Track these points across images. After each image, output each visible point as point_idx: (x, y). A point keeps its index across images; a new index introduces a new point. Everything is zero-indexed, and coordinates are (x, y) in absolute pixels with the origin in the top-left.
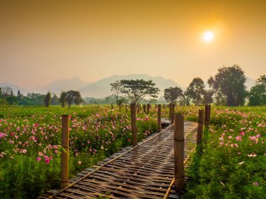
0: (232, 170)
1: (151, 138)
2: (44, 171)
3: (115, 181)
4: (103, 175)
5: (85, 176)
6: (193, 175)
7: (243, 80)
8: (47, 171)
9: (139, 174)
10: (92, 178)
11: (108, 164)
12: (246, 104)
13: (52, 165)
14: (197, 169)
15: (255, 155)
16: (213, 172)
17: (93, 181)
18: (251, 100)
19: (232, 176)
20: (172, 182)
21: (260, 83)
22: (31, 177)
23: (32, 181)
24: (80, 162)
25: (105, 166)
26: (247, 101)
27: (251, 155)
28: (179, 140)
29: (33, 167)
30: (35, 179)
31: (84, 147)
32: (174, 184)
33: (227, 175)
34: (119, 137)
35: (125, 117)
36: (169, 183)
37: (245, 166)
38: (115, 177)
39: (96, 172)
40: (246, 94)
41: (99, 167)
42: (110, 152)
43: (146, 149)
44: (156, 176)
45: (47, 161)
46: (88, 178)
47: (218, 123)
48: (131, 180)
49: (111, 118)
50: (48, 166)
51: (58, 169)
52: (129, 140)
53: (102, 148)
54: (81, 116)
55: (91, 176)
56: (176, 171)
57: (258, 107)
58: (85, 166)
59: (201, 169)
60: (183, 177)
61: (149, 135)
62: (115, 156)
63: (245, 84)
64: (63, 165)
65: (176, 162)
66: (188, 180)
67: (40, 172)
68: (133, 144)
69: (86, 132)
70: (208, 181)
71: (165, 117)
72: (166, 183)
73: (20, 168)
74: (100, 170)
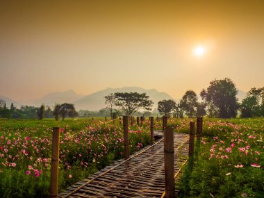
0: (222, 182)
1: (144, 150)
2: (33, 185)
3: (105, 195)
4: (94, 189)
5: (76, 190)
6: (184, 187)
7: (235, 93)
8: (36, 185)
9: (129, 187)
10: (82, 192)
11: (100, 177)
12: (238, 116)
13: (41, 179)
14: (187, 182)
15: (241, 166)
16: (202, 184)
17: (83, 195)
18: (243, 112)
19: (222, 187)
20: (163, 195)
21: (251, 96)
22: (19, 192)
23: (20, 195)
24: (70, 176)
25: (96, 180)
26: (239, 113)
27: (238, 166)
28: (169, 152)
29: (21, 182)
30: (24, 194)
31: (76, 160)
32: (165, 197)
33: (217, 187)
34: (111, 150)
35: (118, 130)
36: (160, 196)
38: (105, 190)
39: (86, 186)
40: (238, 106)
41: (90, 181)
42: (102, 166)
43: (138, 162)
44: (147, 189)
45: (37, 175)
46: (78, 191)
47: (210, 135)
48: (121, 193)
49: (104, 131)
50: (38, 180)
51: (48, 183)
52: (121, 152)
53: (94, 161)
54: (74, 129)
55: (82, 190)
56: (167, 184)
57: (250, 119)
58: (76, 179)
59: (191, 181)
61: (141, 148)
62: (107, 169)
63: (237, 96)
64: (53, 179)
65: (166, 175)
66: (179, 193)
67: (29, 187)
68: (125, 157)
69: (78, 145)
70: (198, 193)
71: (158, 129)
72: (157, 196)
73: (8, 182)
74: (90, 183)
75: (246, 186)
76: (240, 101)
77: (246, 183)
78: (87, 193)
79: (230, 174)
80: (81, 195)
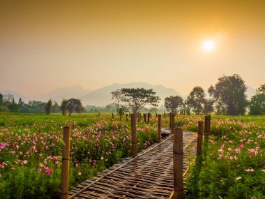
0: (230, 184)
1: (151, 148)
2: (44, 183)
3: (115, 194)
4: (103, 187)
5: (85, 188)
6: (192, 188)
7: (244, 89)
8: (48, 183)
9: (138, 186)
10: (91, 190)
11: (108, 175)
12: (247, 113)
13: (52, 177)
14: (196, 183)
15: (252, 170)
16: (211, 186)
17: (93, 193)
18: (251, 109)
19: (231, 189)
20: (171, 195)
21: (261, 93)
22: (31, 189)
23: (32, 192)
24: (80, 174)
25: (105, 178)
26: (248, 110)
27: (249, 170)
28: (178, 153)
29: (33, 179)
30: (35, 191)
31: (85, 157)
32: (173, 197)
33: (225, 188)
34: (119, 147)
35: (125, 127)
36: (169, 196)
37: (244, 180)
38: (115, 189)
39: (95, 184)
40: (247, 104)
41: (99, 179)
42: (110, 164)
43: (146, 160)
44: (155, 188)
45: (47, 173)
46: (88, 189)
47: (218, 133)
48: (130, 192)
49: (112, 128)
50: (48, 177)
51: (58, 181)
52: (129, 150)
53: (102, 158)
54: (82, 125)
55: (91, 188)
56: (175, 184)
57: (259, 117)
59: (200, 182)
60: (182, 190)
61: (149, 145)
62: (115, 167)
63: (246, 93)
64: (63, 176)
65: (175, 175)
66: (187, 193)
67: (40, 184)
68: (133, 155)
69: (86, 142)
70: (207, 195)
71: (165, 126)
72: (165, 196)
73: (21, 179)
74: (100, 181)
75: (255, 188)
76: (249, 99)
77: (255, 185)
78: (96, 191)
79: (240, 178)
80: (91, 193)
